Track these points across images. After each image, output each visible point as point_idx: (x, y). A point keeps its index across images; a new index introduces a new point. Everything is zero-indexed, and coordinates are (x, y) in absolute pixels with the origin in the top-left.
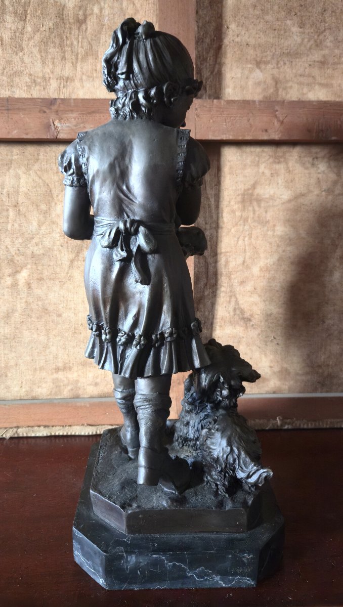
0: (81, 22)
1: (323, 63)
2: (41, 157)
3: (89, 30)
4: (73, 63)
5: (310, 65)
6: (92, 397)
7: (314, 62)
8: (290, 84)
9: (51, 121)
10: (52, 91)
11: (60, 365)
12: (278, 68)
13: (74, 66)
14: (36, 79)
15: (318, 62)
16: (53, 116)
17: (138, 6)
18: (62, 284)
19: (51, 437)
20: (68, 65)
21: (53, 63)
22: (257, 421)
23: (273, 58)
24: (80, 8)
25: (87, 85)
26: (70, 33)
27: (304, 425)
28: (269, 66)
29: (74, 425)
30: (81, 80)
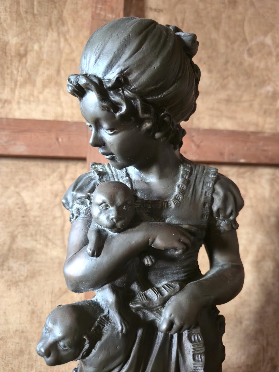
0: (22, 56)
1: (228, 101)
3: (29, 62)
4: (11, 88)
5: (217, 102)
7: (221, 99)
15: (223, 100)
17: (74, 47)
20: (7, 90)
24: (22, 45)
25: (24, 107)
26: (11, 64)
30: (19, 103)
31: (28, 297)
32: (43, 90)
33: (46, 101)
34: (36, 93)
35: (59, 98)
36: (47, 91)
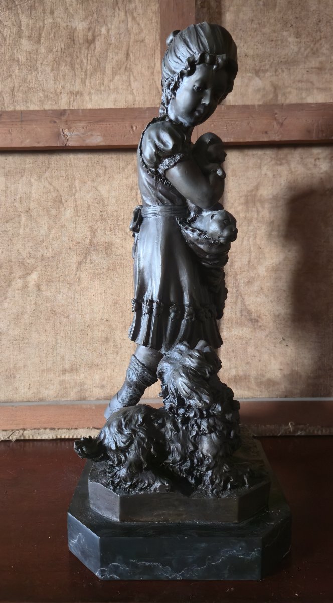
0: (90, 42)
1: (321, 69)
2: (52, 165)
3: (98, 49)
4: (82, 79)
5: (308, 71)
6: (98, 400)
7: (312, 68)
8: (289, 90)
9: (61, 130)
10: (63, 104)
11: (67, 366)
12: (277, 76)
13: (83, 81)
14: (49, 94)
15: (315, 68)
16: (62, 126)
17: (143, 25)
18: (70, 285)
19: (57, 440)
20: (78, 81)
21: (64, 79)
22: (268, 426)
23: (271, 66)
24: (89, 29)
25: (96, 98)
26: (80, 52)
27: (318, 431)
28: (268, 74)
29: (80, 428)
30: (90, 93)
31: (111, 288)
32: (113, 78)
33: (116, 90)
34: (106, 82)
35: (130, 85)
36: (117, 78)
